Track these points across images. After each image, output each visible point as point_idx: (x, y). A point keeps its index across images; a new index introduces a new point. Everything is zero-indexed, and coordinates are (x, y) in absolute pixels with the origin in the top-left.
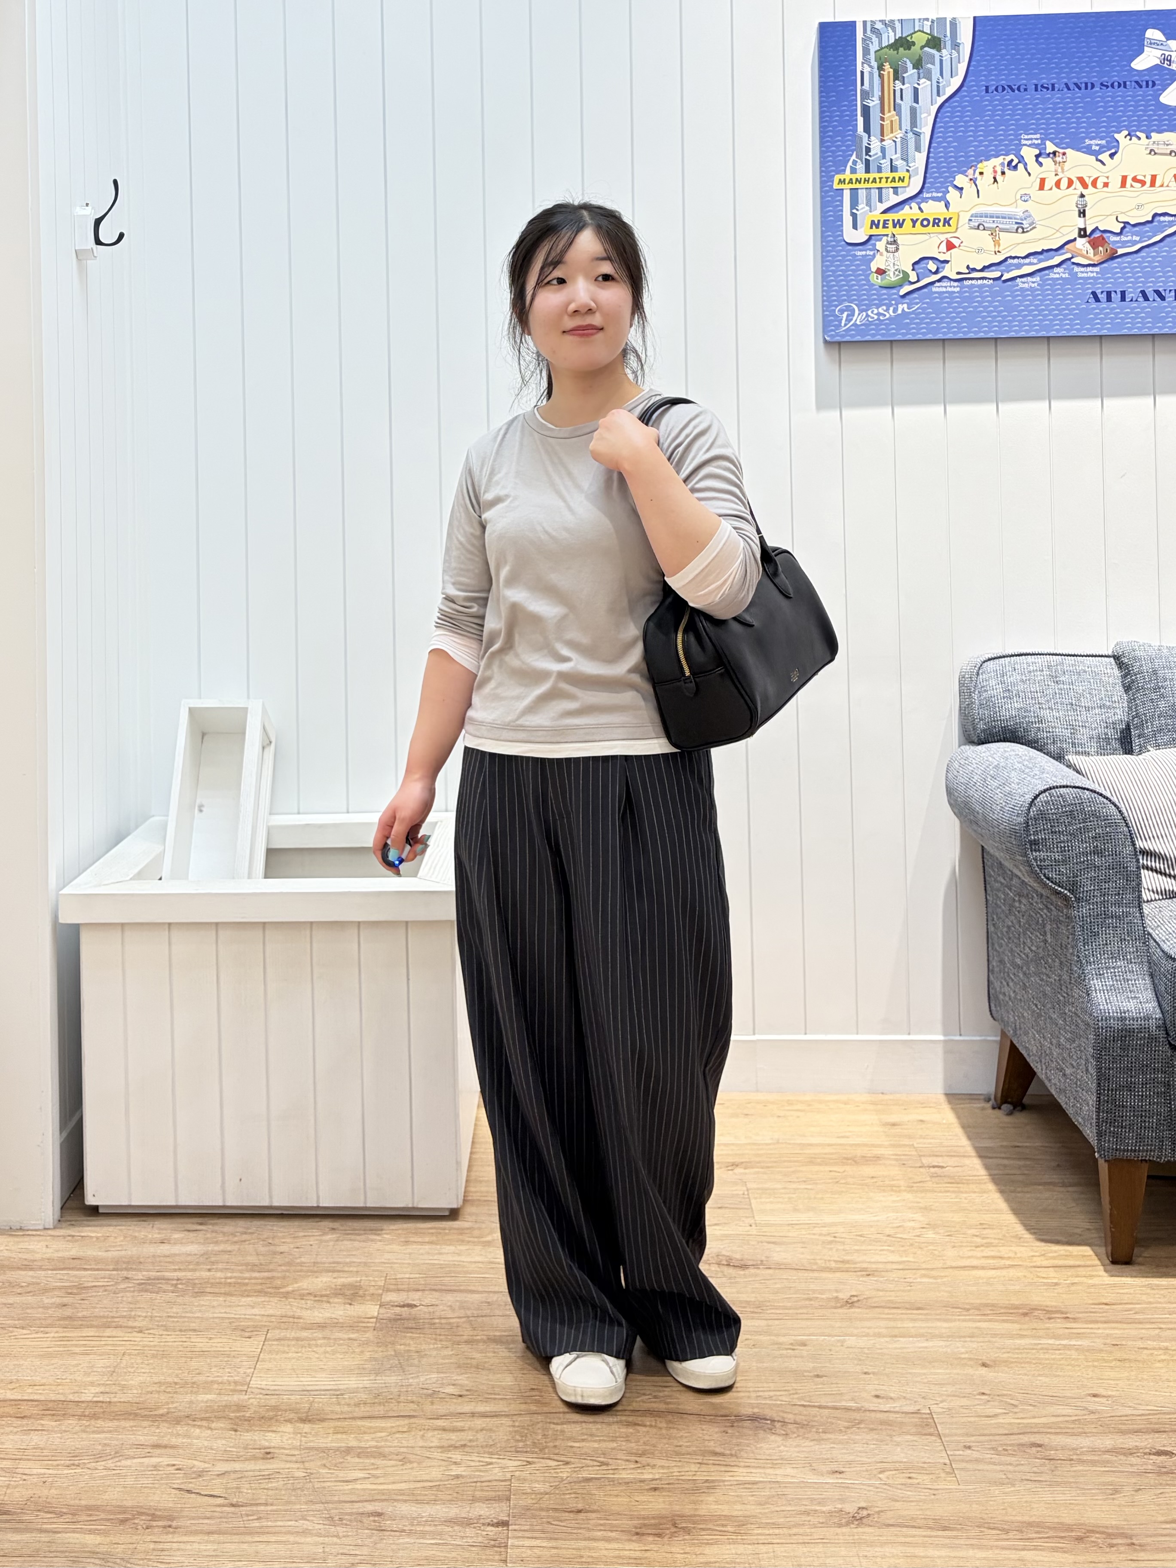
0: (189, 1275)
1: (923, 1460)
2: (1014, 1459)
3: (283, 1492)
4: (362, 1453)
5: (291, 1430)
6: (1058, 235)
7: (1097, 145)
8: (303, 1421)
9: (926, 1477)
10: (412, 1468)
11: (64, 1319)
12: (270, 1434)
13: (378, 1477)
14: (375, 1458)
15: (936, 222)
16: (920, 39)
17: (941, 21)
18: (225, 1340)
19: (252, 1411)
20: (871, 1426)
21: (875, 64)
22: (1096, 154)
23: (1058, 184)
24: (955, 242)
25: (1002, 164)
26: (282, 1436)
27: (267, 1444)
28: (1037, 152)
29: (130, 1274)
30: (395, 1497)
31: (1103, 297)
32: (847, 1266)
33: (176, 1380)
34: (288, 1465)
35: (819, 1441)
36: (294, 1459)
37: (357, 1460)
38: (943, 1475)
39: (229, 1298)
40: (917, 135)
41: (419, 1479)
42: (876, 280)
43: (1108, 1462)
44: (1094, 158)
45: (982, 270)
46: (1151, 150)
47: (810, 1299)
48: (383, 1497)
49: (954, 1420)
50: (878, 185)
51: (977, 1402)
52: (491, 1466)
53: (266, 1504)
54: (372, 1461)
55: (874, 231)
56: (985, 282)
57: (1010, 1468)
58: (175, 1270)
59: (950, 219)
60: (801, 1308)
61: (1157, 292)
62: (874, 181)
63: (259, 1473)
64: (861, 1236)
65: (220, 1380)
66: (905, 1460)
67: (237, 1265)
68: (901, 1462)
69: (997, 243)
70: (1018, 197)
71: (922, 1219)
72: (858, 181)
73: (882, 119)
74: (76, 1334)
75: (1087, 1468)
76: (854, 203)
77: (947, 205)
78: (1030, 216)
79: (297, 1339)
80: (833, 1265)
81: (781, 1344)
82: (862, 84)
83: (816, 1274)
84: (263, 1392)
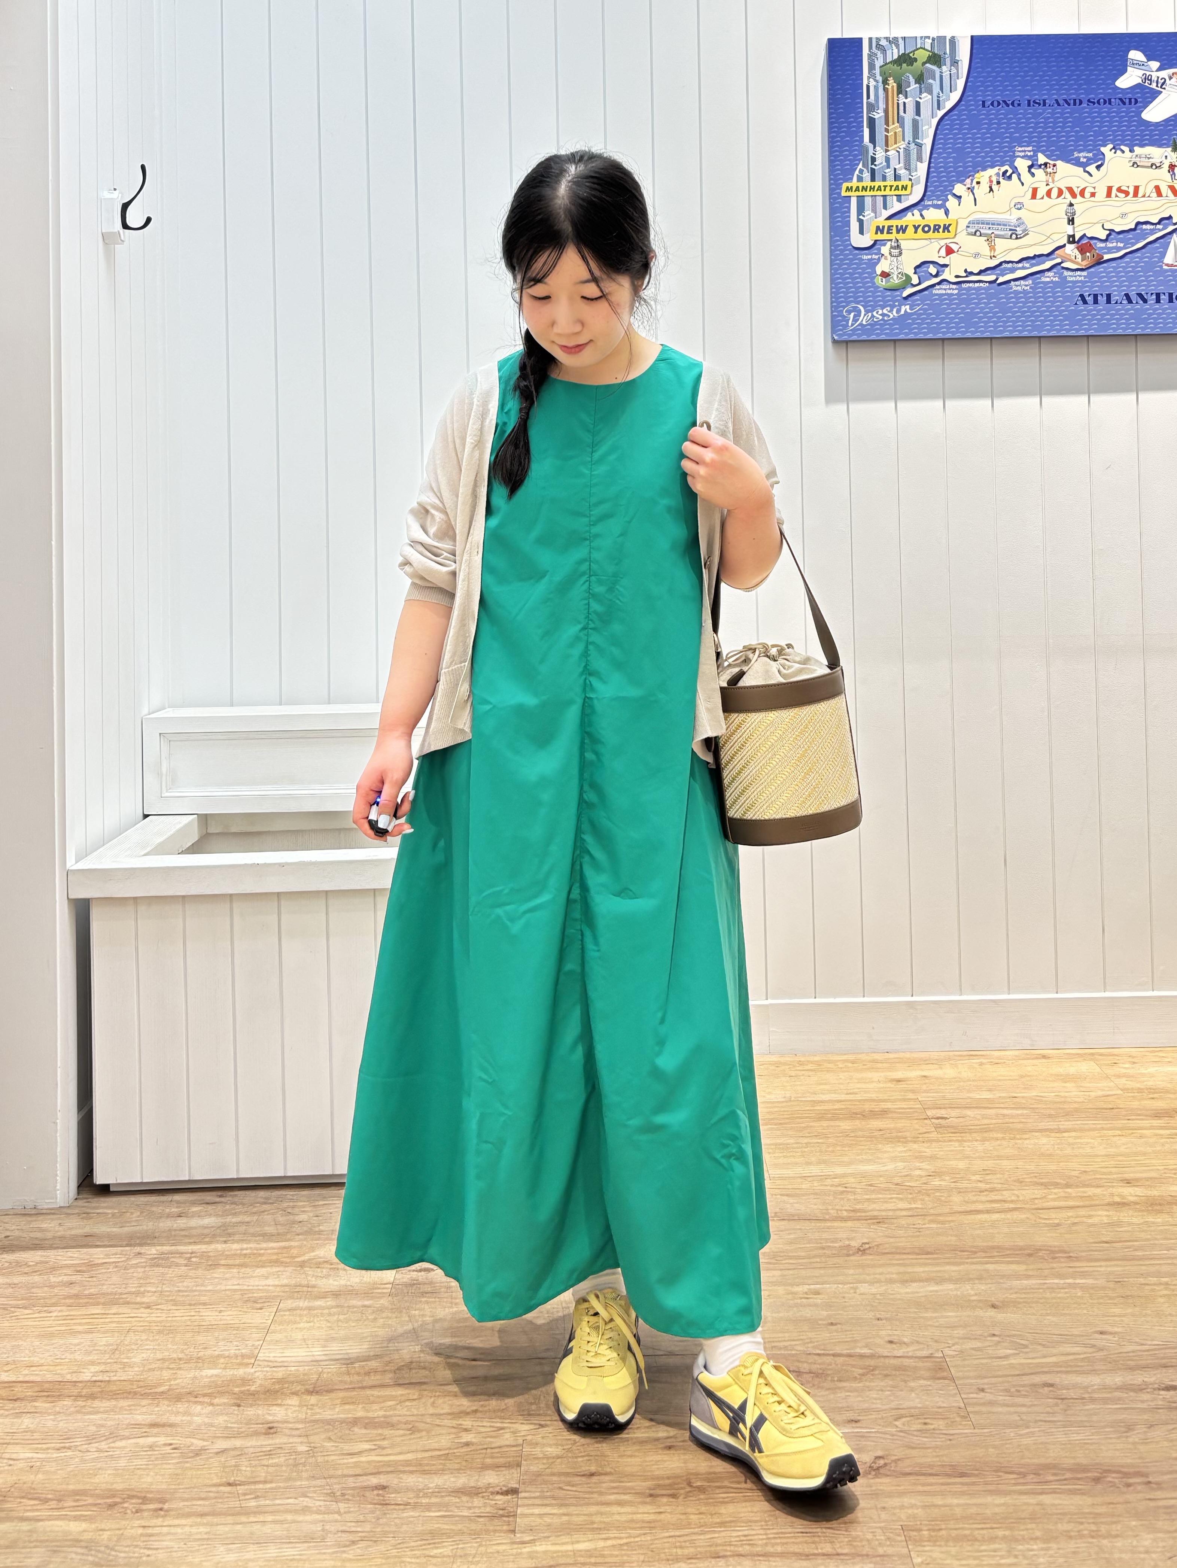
0: (203, 1248)
1: (938, 1405)
2: (1026, 1400)
3: (284, 1468)
4: (370, 1424)
5: (297, 1403)
6: (1049, 241)
7: (1085, 157)
8: (310, 1392)
9: (941, 1422)
10: (421, 1437)
11: (69, 1297)
12: (275, 1408)
13: (384, 1448)
14: (382, 1428)
15: (936, 228)
16: (921, 55)
17: (942, 39)
18: (235, 1313)
19: (258, 1384)
20: (885, 1372)
21: (879, 78)
22: (1084, 165)
23: (1049, 194)
24: (954, 247)
25: (998, 174)
26: (286, 1409)
27: (270, 1418)
28: (1030, 163)
29: (143, 1250)
30: (402, 1468)
31: (1090, 299)
32: (859, 1214)
33: (181, 1356)
34: (291, 1440)
35: (833, 1390)
36: (298, 1432)
37: (364, 1431)
38: (958, 1419)
39: (243, 1270)
40: (919, 146)
41: (427, 1448)
42: (881, 282)
43: (1120, 1399)
44: (1082, 169)
45: (979, 273)
46: (1134, 163)
47: (823, 1248)
48: (389, 1469)
49: (967, 1362)
50: (883, 193)
51: (987, 1344)
52: (501, 1431)
53: (265, 1482)
54: (380, 1431)
55: (879, 236)
56: (981, 285)
57: (1024, 1409)
58: (190, 1243)
59: (950, 225)
60: (815, 1256)
61: (1140, 295)
62: (879, 189)
63: (259, 1450)
64: (871, 1185)
65: (227, 1353)
66: (919, 1405)
67: (253, 1235)
68: (915, 1408)
69: (992, 248)
70: (1012, 205)
71: (928, 1167)
72: (864, 189)
73: (887, 130)
74: (79, 1313)
75: (1098, 1407)
76: (861, 209)
77: (947, 213)
78: (1023, 223)
79: (310, 1309)
80: (845, 1214)
81: (796, 1293)
82: (868, 97)
83: (829, 1224)
84: (270, 1364)
